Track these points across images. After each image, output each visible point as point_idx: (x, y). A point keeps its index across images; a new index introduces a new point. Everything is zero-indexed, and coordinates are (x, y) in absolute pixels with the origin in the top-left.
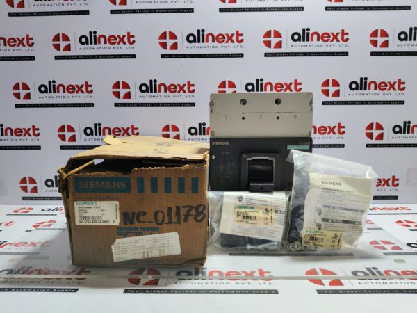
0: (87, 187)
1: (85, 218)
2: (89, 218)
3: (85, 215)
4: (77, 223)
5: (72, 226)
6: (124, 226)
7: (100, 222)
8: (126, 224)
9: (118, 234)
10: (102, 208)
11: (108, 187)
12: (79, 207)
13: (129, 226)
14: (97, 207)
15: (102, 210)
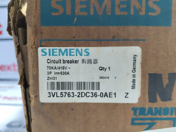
0: (69, 12)
1: (62, 86)
2: (70, 85)
3: (61, 79)
4: (44, 97)
5: (32, 103)
6: (148, 105)
7: (95, 95)
8: (152, 99)
9: (133, 123)
10: (100, 64)
11: (118, 12)
12: (49, 61)
13: (160, 104)
14: (90, 61)
15: (102, 69)
